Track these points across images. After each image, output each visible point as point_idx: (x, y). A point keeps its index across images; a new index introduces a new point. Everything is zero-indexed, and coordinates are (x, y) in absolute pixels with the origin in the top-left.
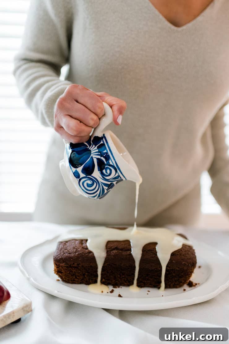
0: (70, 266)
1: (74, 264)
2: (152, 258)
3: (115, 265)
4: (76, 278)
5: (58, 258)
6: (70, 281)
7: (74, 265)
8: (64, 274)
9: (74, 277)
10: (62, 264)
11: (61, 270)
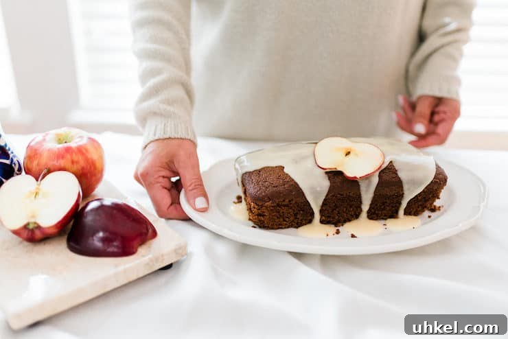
0: (278, 205)
1: (284, 201)
2: (394, 180)
3: (342, 195)
4: (284, 220)
5: (261, 196)
6: (276, 227)
7: (283, 203)
8: (268, 217)
9: (282, 219)
10: (268, 203)
11: (264, 212)
